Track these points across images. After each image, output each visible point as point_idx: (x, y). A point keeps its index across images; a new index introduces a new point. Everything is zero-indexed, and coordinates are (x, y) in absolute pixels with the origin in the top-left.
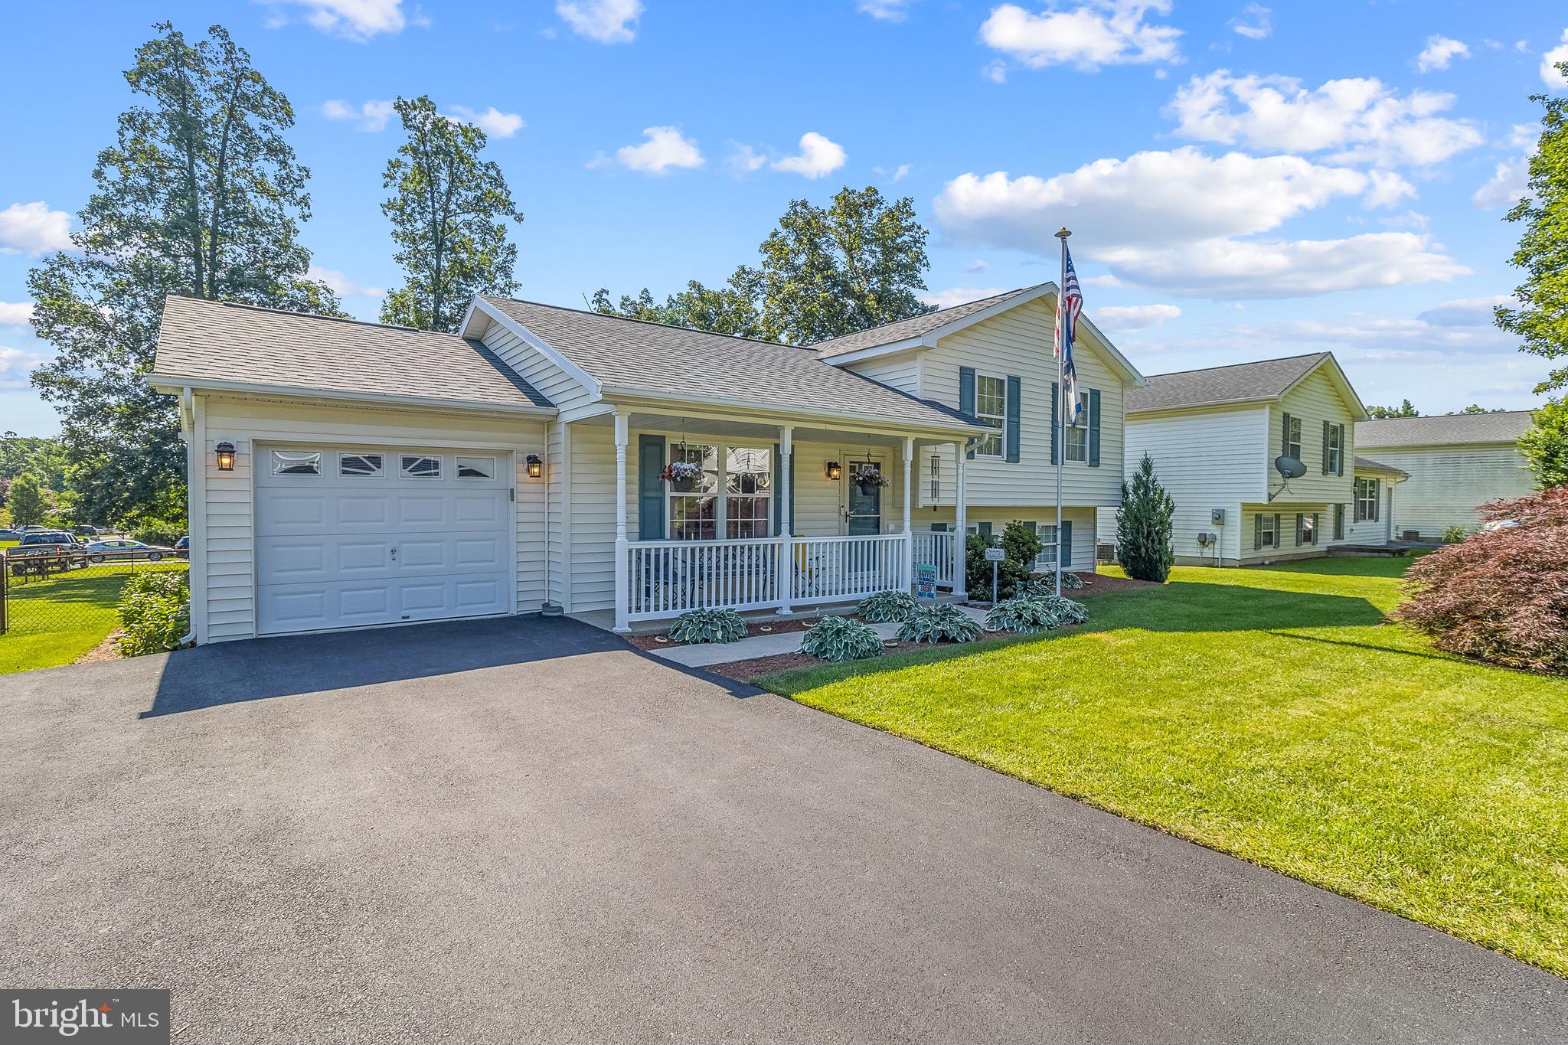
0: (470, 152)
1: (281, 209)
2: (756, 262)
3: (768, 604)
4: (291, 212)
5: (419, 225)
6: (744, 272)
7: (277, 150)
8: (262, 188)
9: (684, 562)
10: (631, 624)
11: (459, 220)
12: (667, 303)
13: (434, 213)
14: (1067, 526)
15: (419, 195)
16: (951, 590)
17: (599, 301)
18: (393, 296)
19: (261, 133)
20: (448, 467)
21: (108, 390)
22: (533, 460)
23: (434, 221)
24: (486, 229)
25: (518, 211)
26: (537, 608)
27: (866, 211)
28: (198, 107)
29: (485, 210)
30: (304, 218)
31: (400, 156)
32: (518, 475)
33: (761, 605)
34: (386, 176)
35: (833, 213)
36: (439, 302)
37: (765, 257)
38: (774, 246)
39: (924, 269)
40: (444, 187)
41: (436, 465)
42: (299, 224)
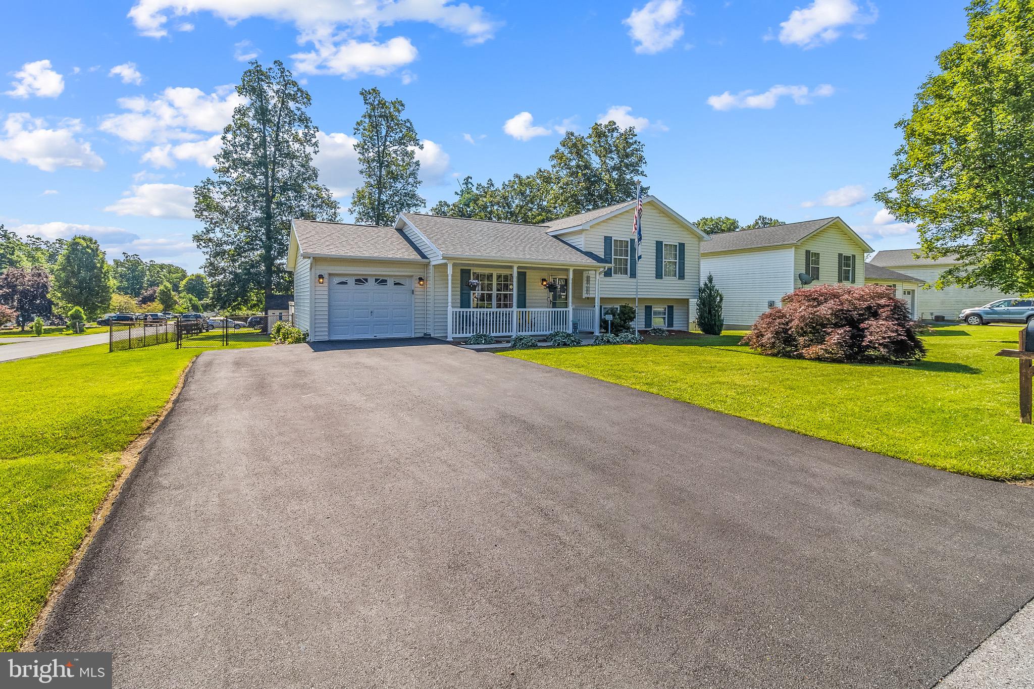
0: (397, 114)
1: (304, 148)
2: (547, 166)
3: (507, 334)
4: (309, 149)
5: (371, 154)
6: (541, 172)
7: (304, 120)
8: (296, 139)
9: (477, 318)
10: (453, 338)
11: (391, 149)
12: (502, 187)
13: (378, 148)
14: (671, 308)
15: (371, 138)
16: (593, 333)
17: (466, 184)
18: (358, 192)
19: (296, 112)
20: (390, 282)
21: (226, 243)
22: (421, 279)
23: (379, 151)
24: (406, 154)
25: (421, 143)
26: (422, 335)
27: (610, 134)
28: (267, 101)
29: (404, 144)
30: (315, 152)
31: (363, 119)
32: (416, 286)
33: (504, 334)
34: (355, 129)
35: (590, 137)
36: (380, 193)
37: (553, 163)
38: (558, 156)
39: (643, 165)
40: (384, 133)
41: (386, 281)
42: (313, 155)
